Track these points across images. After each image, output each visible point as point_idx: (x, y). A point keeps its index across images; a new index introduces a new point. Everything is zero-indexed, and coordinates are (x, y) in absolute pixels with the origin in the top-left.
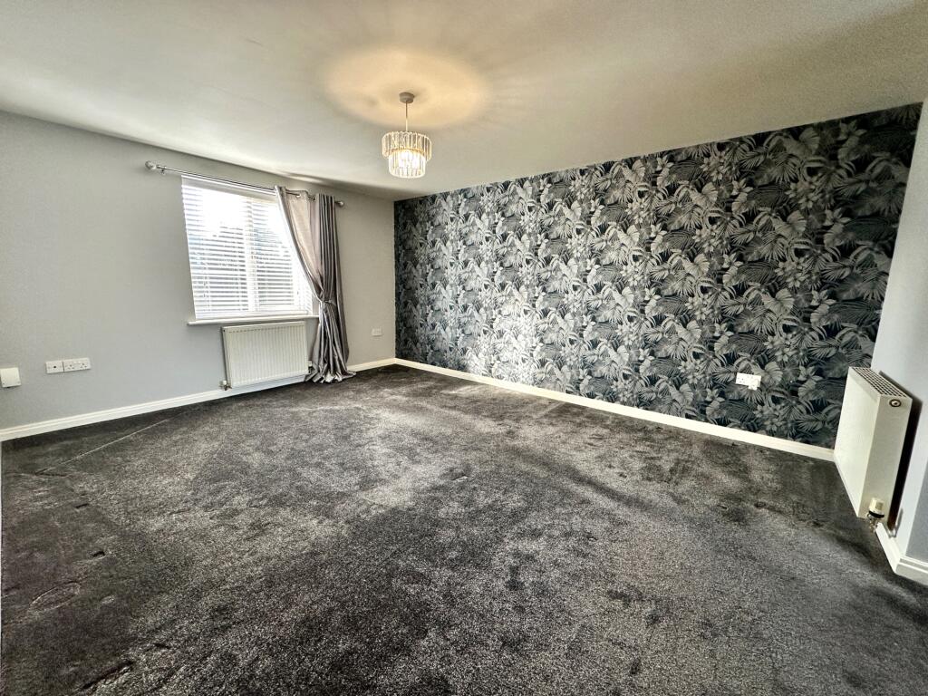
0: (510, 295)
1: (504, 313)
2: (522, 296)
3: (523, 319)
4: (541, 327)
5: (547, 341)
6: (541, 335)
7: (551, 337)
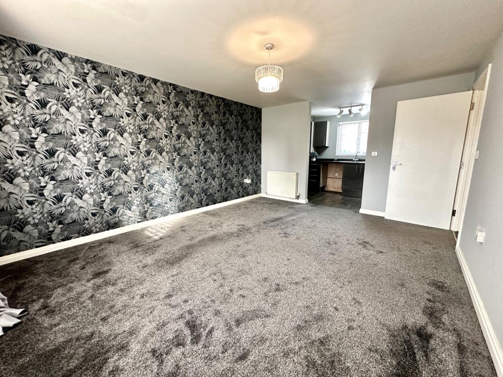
0: (155, 158)
1: (153, 171)
2: (164, 158)
3: (167, 174)
4: (179, 177)
5: (184, 184)
6: (180, 181)
7: (186, 181)
